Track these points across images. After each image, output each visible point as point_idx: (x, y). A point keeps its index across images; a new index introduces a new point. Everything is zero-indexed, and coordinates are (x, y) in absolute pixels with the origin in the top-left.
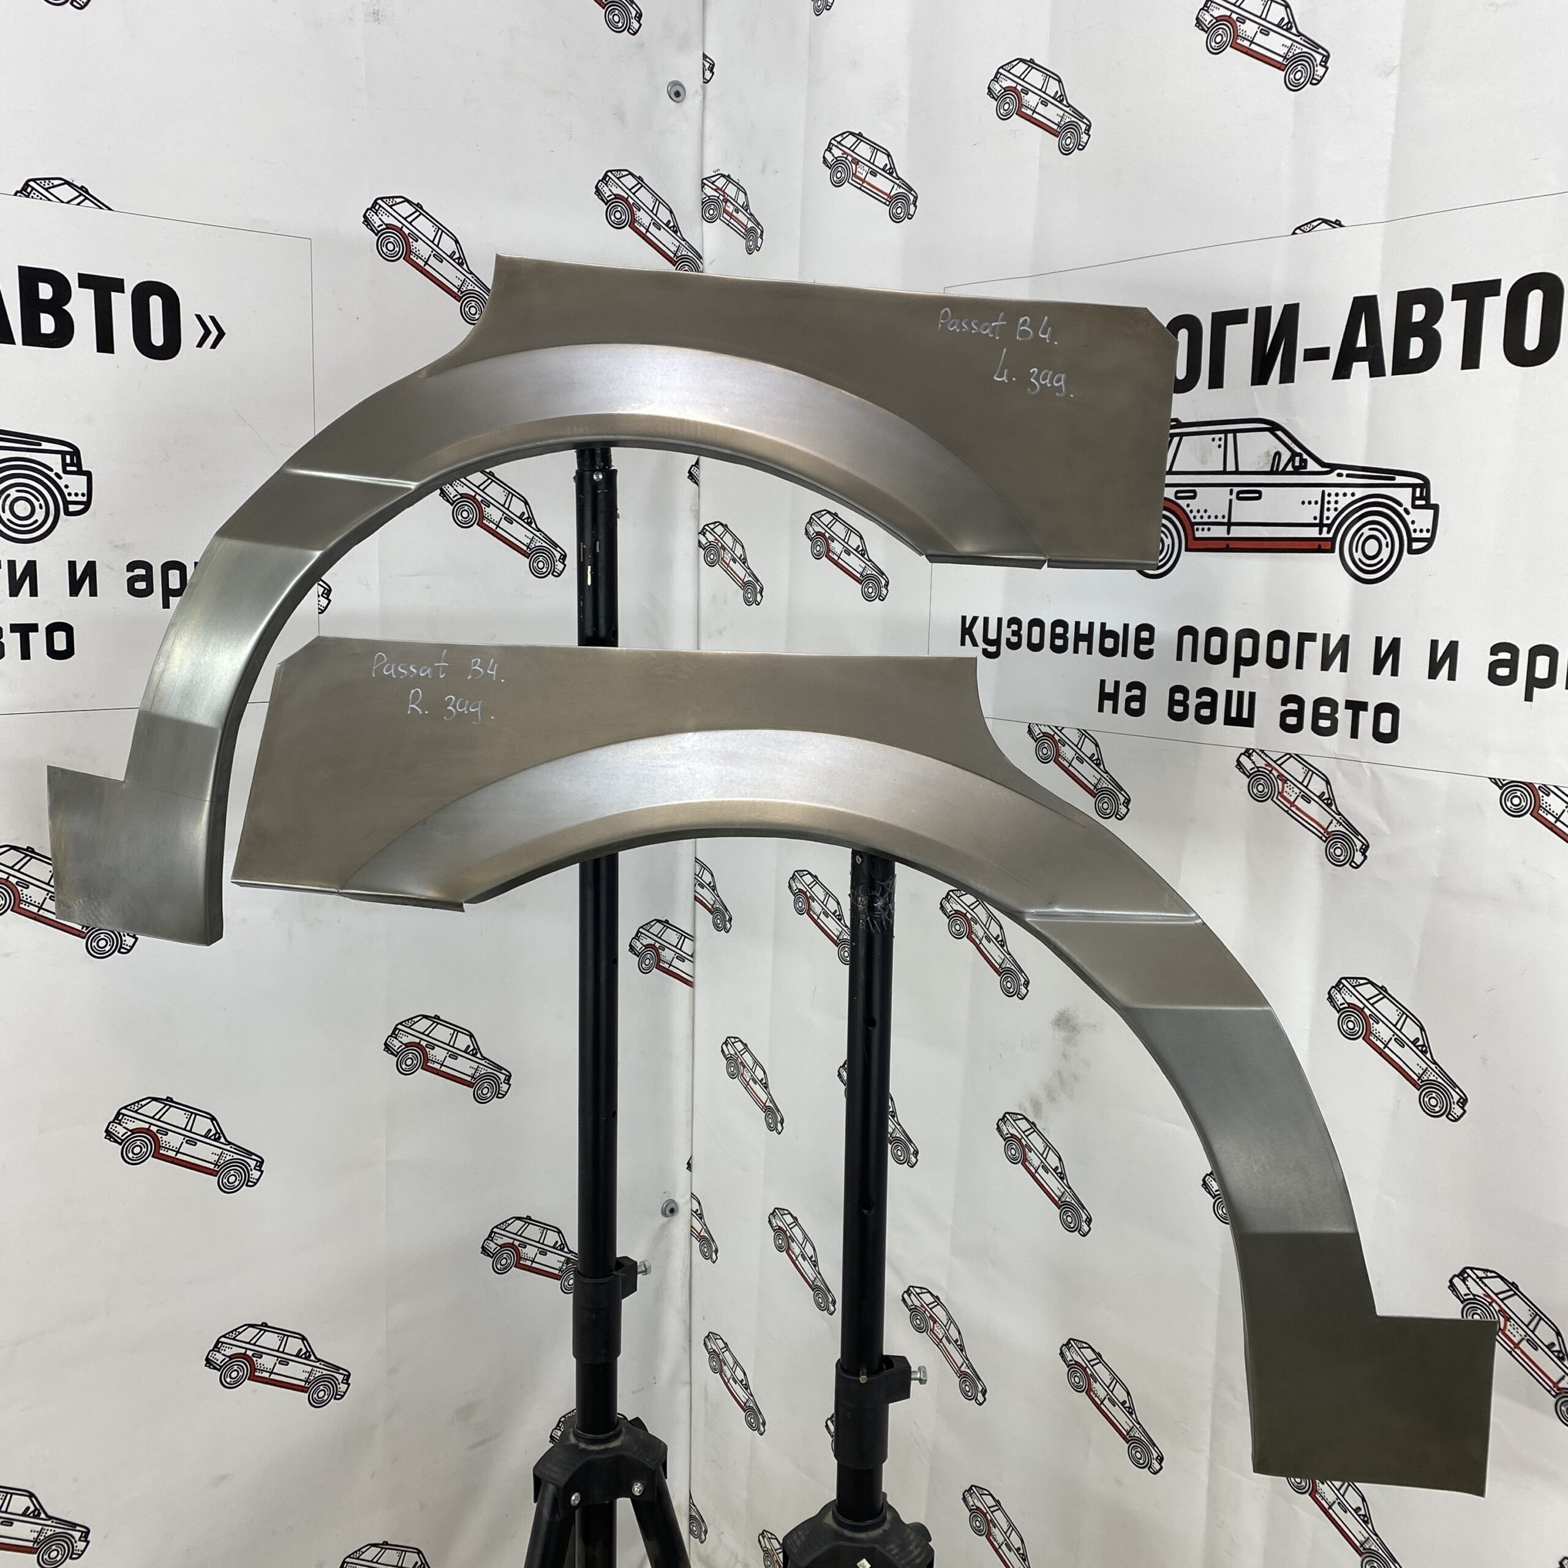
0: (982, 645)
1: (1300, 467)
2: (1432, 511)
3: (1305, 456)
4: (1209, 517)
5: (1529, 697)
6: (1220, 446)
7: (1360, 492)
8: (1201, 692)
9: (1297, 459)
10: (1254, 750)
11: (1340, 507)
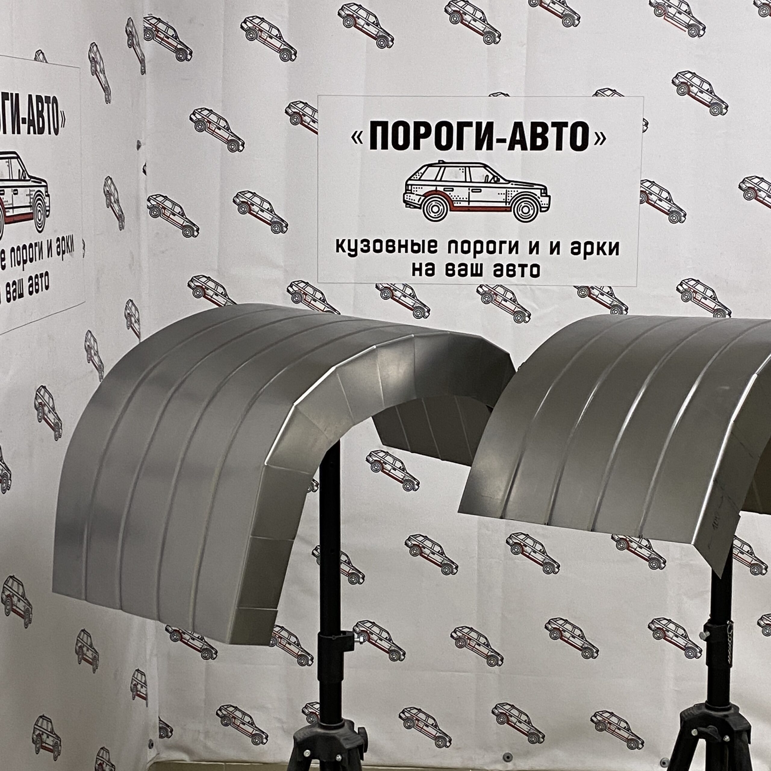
0: (347, 251)
1: (497, 181)
2: (548, 198)
3: (499, 177)
4: (460, 198)
5: (585, 258)
6: (463, 172)
7: (520, 191)
8: (460, 265)
9: (496, 179)
10: (483, 285)
11: (513, 196)
